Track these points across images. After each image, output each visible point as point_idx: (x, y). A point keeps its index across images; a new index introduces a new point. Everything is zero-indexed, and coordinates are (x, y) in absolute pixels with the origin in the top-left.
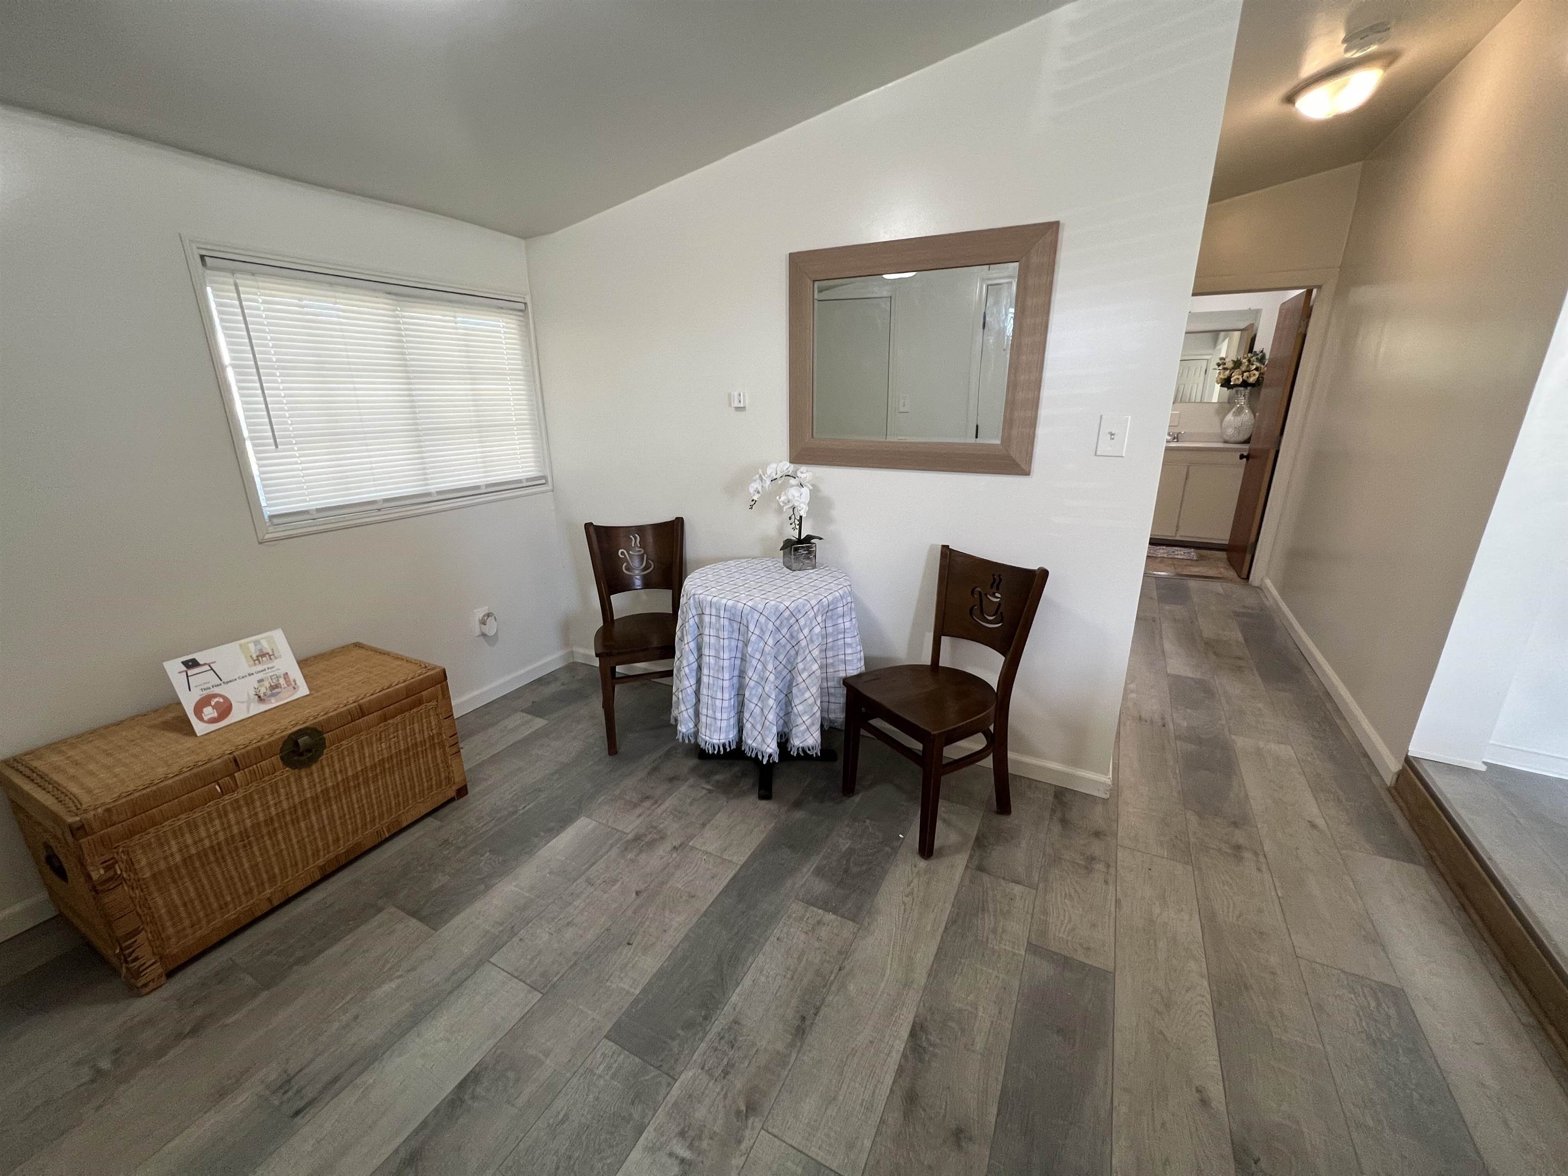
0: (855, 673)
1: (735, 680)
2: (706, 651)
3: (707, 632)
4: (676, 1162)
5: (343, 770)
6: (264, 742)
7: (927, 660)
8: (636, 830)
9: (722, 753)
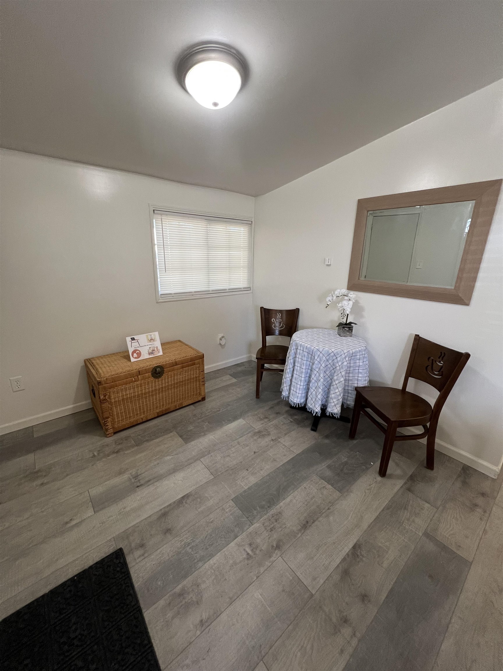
0: (362, 386)
1: (307, 378)
2: (296, 364)
3: (298, 356)
4: (246, 553)
5: (168, 382)
6: (148, 368)
7: (400, 387)
8: (259, 429)
9: (297, 407)
